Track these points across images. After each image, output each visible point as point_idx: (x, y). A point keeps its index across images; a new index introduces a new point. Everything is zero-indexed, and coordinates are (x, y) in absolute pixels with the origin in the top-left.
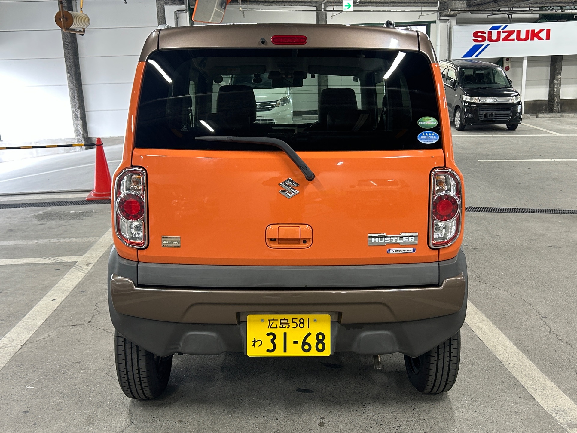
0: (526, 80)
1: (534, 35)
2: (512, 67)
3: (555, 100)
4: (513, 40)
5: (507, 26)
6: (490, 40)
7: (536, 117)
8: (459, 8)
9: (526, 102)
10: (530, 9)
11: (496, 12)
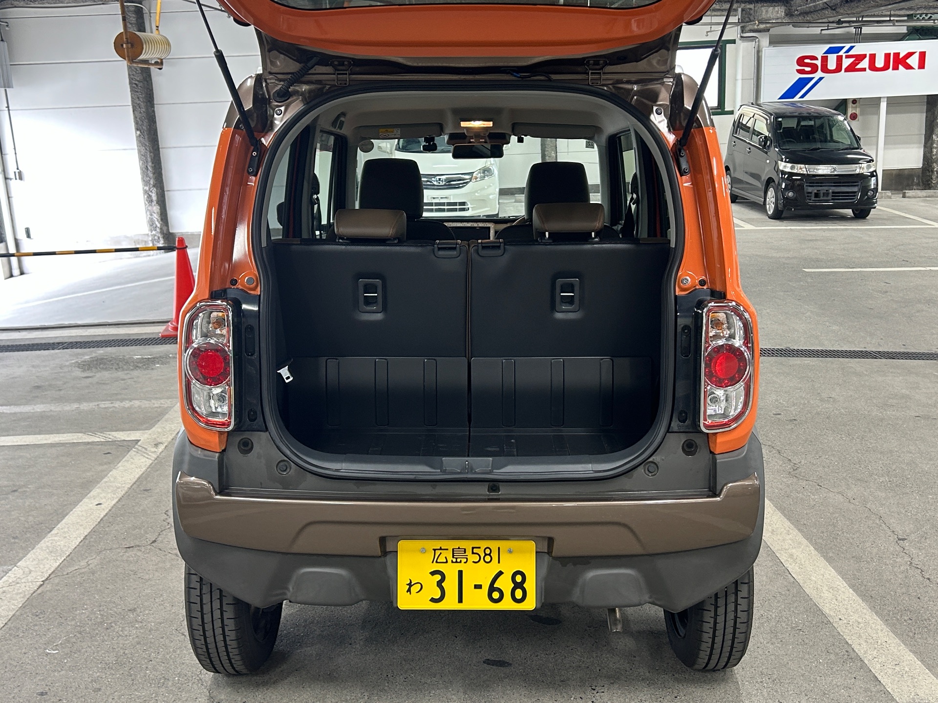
0: (885, 136)
1: (898, 61)
2: (862, 114)
3: (934, 169)
4: (864, 70)
5: (854, 46)
6: (825, 69)
7: (901, 195)
8: (773, 19)
9: (885, 172)
10: (892, 19)
11: (835, 25)
